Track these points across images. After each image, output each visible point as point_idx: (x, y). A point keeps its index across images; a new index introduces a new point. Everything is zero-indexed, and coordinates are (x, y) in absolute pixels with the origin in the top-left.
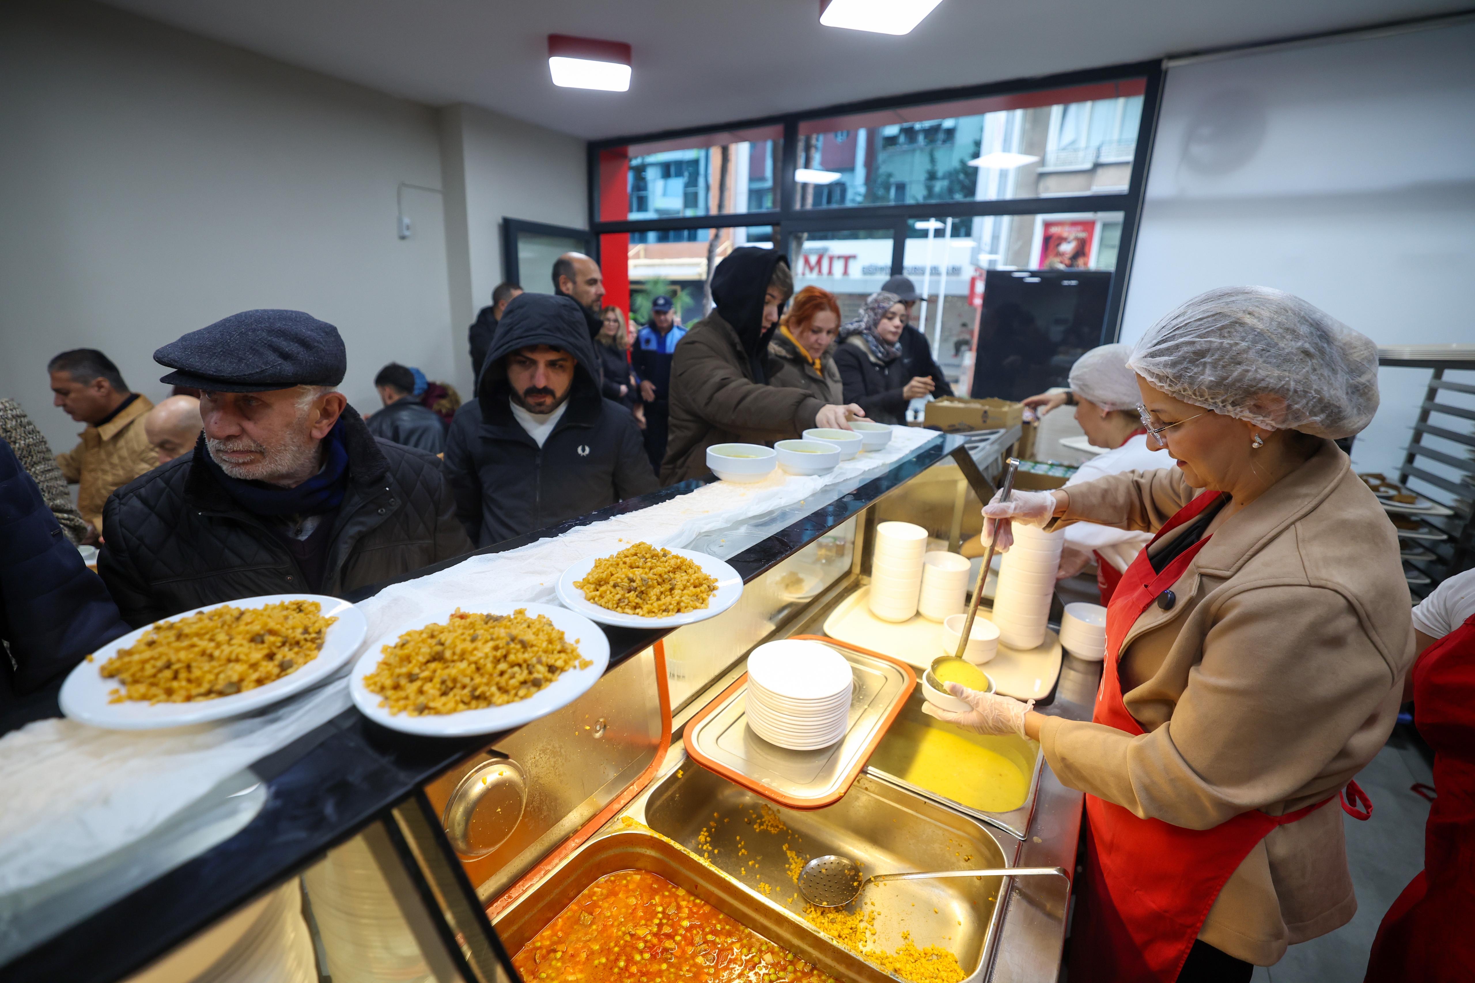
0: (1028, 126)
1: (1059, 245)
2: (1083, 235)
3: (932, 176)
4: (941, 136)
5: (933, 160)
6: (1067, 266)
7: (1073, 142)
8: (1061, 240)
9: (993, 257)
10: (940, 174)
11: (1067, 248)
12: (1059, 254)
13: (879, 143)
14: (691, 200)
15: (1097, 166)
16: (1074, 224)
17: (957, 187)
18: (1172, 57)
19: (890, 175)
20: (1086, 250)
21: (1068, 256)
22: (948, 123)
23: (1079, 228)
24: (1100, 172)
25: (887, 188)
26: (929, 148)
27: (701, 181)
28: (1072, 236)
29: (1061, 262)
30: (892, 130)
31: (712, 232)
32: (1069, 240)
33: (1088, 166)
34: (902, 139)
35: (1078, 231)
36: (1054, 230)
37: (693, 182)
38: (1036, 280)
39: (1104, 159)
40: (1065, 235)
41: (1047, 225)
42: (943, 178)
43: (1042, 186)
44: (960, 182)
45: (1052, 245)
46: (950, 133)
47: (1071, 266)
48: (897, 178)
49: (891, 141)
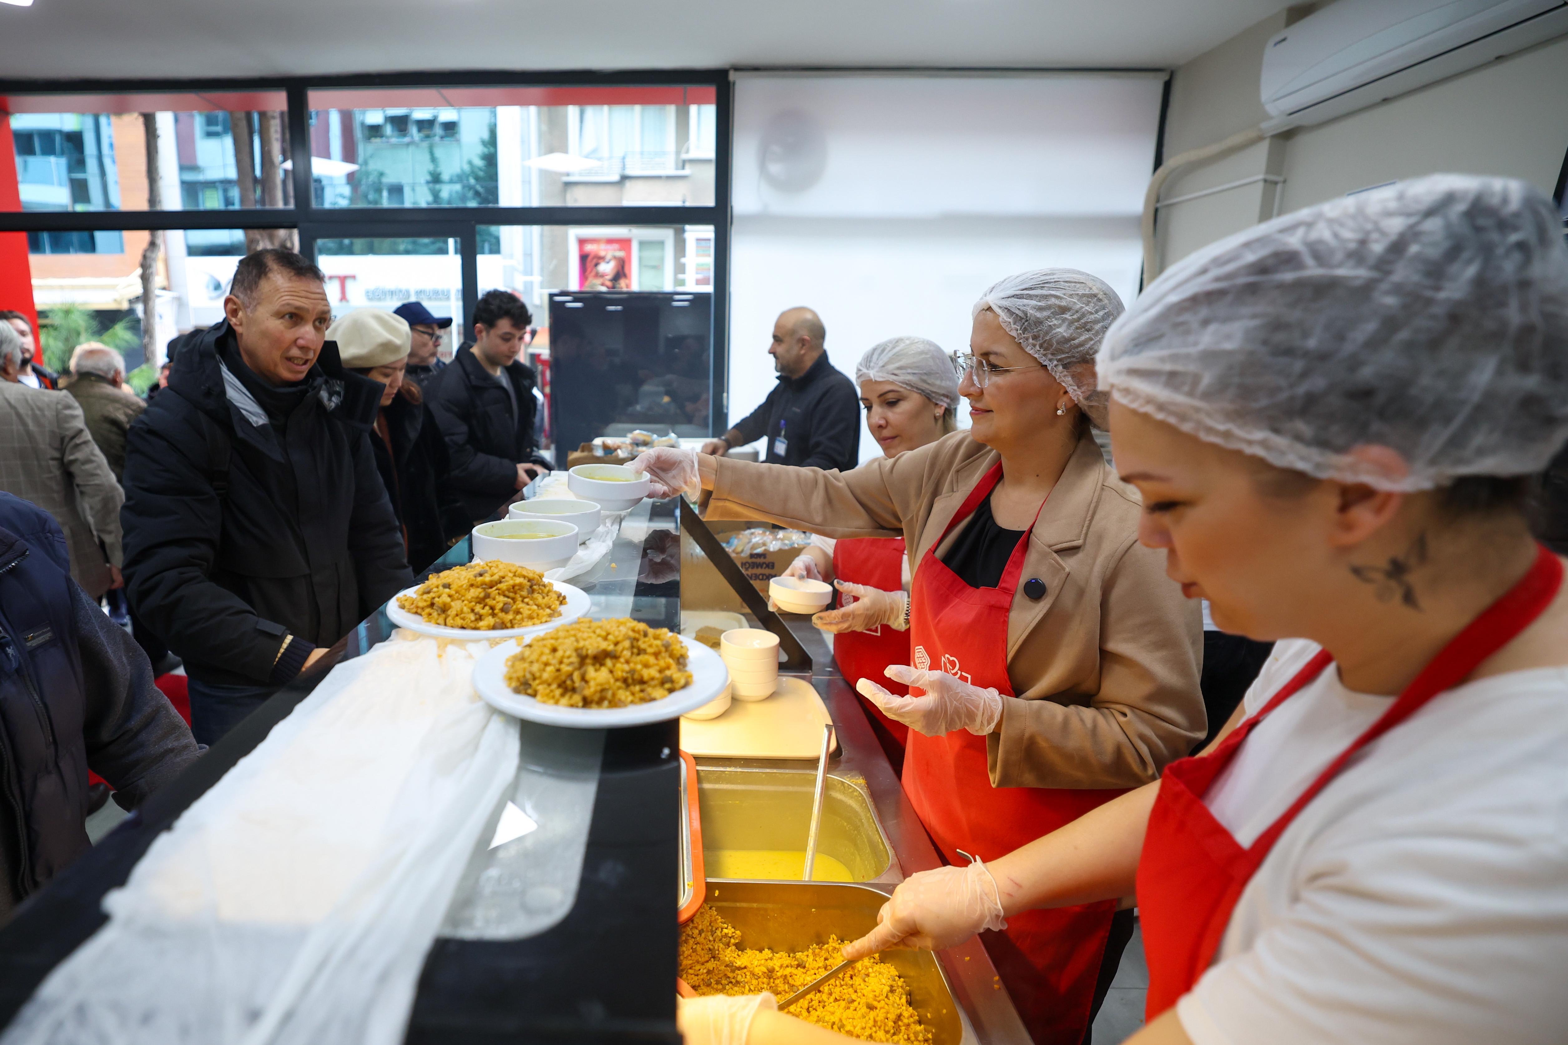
0: (544, 128)
1: (596, 265)
2: (621, 254)
3: (436, 179)
4: (438, 131)
5: (434, 159)
6: (608, 287)
7: (595, 151)
8: (599, 259)
9: (528, 278)
10: (445, 177)
11: (607, 268)
12: (598, 275)
13: (358, 134)
14: (80, 190)
15: (624, 178)
16: (610, 241)
17: (470, 194)
18: (737, 69)
19: (381, 174)
20: (626, 270)
21: (609, 277)
22: (446, 115)
23: (616, 246)
24: (628, 184)
25: (379, 190)
26: (425, 144)
27: (91, 164)
28: (609, 256)
29: (603, 285)
30: (375, 117)
31: (143, 236)
32: (607, 260)
33: (616, 178)
34: (388, 130)
35: (615, 250)
36: (589, 248)
37: (78, 162)
38: (579, 305)
39: (629, 172)
40: (602, 254)
41: (582, 242)
42: (451, 181)
43: (569, 196)
44: (471, 188)
45: (590, 265)
46: (450, 128)
47: (614, 287)
48: (390, 179)
49: (374, 131)
